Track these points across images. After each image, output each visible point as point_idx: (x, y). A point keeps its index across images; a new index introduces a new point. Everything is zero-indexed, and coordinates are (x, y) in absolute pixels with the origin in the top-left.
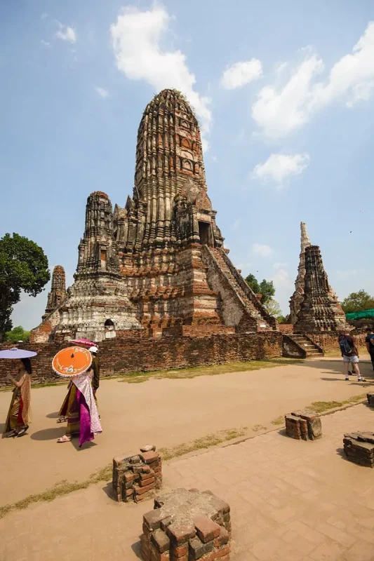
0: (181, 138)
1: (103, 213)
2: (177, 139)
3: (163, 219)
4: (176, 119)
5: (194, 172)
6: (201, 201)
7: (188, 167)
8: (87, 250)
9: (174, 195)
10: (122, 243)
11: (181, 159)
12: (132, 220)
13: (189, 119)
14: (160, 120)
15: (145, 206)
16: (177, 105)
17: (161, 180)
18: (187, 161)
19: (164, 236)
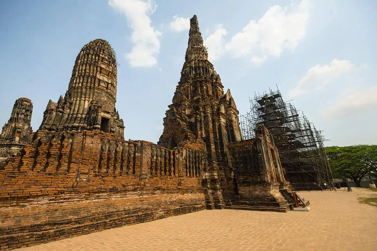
0: (101, 68)
1: (24, 111)
2: (99, 69)
3: (81, 113)
4: (100, 58)
5: (107, 88)
6: (106, 106)
7: (104, 85)
8: (8, 130)
9: (91, 100)
10: (48, 125)
11: (99, 80)
12: (59, 111)
13: (109, 59)
14: (90, 56)
15: (71, 104)
16: (102, 50)
17: (84, 90)
18: (104, 82)
19: (80, 123)
